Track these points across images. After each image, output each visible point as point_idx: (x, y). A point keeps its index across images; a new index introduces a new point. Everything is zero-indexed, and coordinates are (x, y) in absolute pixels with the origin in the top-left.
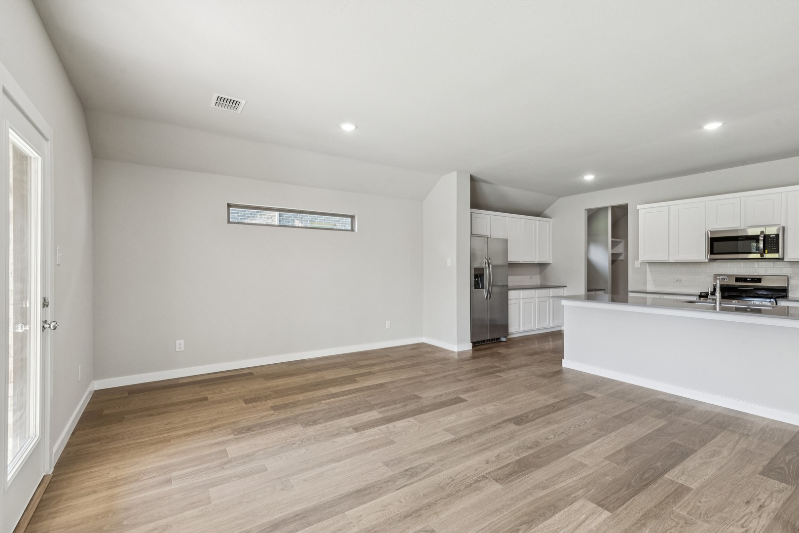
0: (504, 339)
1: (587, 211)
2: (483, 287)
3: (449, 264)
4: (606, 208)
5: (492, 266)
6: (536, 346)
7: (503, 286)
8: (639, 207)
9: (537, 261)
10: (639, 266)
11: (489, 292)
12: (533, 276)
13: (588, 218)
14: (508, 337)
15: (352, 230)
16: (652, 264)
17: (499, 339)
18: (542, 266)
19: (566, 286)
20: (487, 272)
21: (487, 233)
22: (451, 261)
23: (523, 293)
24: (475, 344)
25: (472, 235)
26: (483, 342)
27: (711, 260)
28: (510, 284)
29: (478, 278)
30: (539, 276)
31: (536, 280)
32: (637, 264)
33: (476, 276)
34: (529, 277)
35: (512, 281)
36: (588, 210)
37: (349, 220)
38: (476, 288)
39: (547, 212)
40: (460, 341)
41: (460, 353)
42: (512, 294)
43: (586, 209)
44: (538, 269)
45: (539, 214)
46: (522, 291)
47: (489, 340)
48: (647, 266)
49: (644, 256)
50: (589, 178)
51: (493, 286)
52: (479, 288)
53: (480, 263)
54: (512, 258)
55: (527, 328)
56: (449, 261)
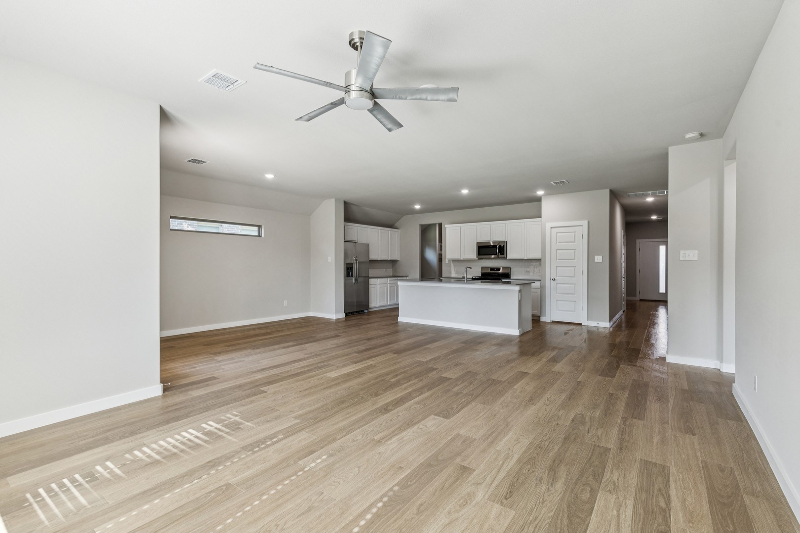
0: (366, 311)
2: (352, 276)
3: (329, 260)
4: (435, 224)
5: (359, 262)
6: (388, 314)
7: (365, 277)
9: (389, 258)
11: (356, 280)
12: (388, 270)
14: (370, 310)
15: (259, 236)
17: (363, 311)
20: (355, 266)
21: (355, 239)
22: (331, 259)
23: (379, 281)
24: (347, 314)
25: (345, 241)
26: (352, 313)
27: (479, 259)
28: (370, 276)
29: (349, 270)
33: (348, 269)
35: (372, 272)
37: (256, 228)
38: (347, 277)
39: (397, 224)
40: (337, 312)
41: (336, 319)
42: (372, 281)
45: (391, 226)
47: (356, 312)
50: (417, 207)
51: (359, 277)
52: (350, 277)
53: (351, 260)
54: (373, 256)
55: (382, 304)
56: (329, 258)
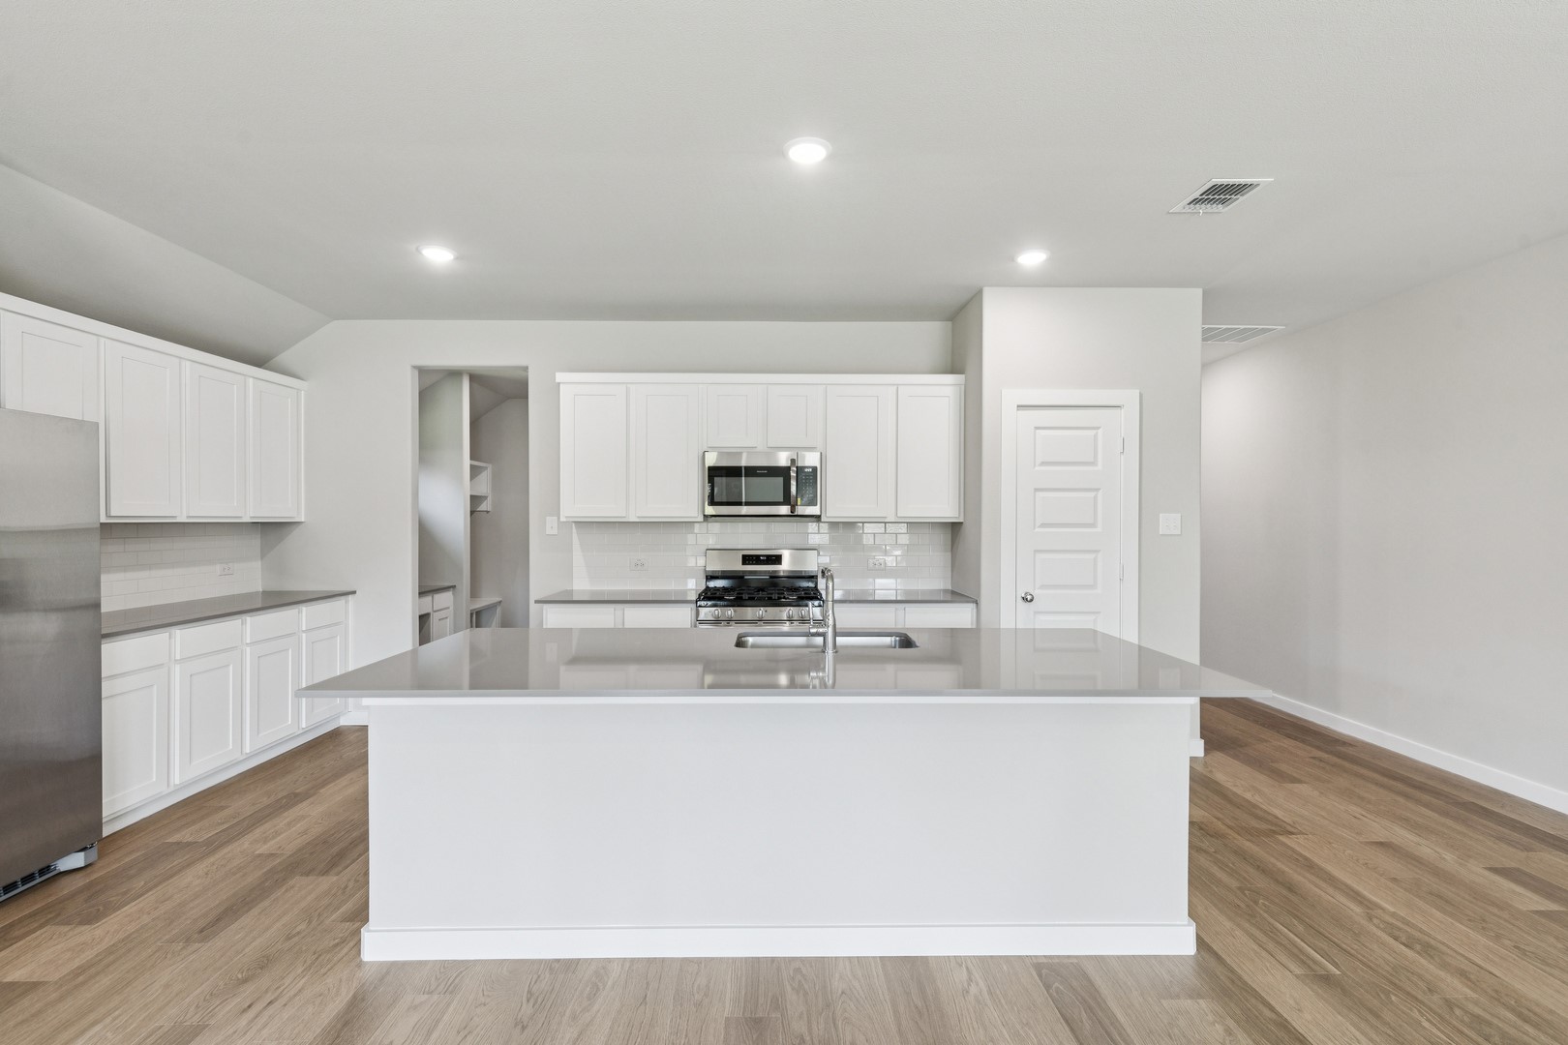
1: (416, 373)
8: (560, 377)
10: (555, 532)
13: (420, 393)
16: (584, 525)
18: (271, 531)
19: (354, 592)
30: (260, 563)
31: (249, 576)
32: (551, 526)
34: (218, 568)
36: (423, 372)
43: (414, 367)
44: (255, 541)
46: (179, 633)
48: (574, 530)
49: (573, 507)
